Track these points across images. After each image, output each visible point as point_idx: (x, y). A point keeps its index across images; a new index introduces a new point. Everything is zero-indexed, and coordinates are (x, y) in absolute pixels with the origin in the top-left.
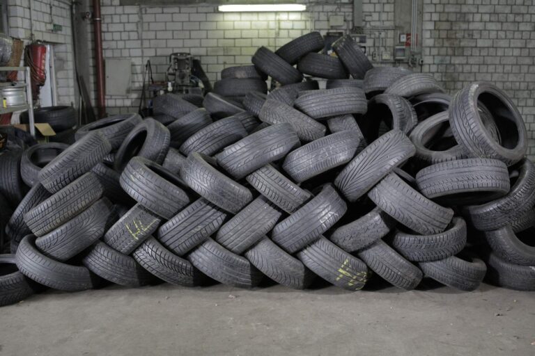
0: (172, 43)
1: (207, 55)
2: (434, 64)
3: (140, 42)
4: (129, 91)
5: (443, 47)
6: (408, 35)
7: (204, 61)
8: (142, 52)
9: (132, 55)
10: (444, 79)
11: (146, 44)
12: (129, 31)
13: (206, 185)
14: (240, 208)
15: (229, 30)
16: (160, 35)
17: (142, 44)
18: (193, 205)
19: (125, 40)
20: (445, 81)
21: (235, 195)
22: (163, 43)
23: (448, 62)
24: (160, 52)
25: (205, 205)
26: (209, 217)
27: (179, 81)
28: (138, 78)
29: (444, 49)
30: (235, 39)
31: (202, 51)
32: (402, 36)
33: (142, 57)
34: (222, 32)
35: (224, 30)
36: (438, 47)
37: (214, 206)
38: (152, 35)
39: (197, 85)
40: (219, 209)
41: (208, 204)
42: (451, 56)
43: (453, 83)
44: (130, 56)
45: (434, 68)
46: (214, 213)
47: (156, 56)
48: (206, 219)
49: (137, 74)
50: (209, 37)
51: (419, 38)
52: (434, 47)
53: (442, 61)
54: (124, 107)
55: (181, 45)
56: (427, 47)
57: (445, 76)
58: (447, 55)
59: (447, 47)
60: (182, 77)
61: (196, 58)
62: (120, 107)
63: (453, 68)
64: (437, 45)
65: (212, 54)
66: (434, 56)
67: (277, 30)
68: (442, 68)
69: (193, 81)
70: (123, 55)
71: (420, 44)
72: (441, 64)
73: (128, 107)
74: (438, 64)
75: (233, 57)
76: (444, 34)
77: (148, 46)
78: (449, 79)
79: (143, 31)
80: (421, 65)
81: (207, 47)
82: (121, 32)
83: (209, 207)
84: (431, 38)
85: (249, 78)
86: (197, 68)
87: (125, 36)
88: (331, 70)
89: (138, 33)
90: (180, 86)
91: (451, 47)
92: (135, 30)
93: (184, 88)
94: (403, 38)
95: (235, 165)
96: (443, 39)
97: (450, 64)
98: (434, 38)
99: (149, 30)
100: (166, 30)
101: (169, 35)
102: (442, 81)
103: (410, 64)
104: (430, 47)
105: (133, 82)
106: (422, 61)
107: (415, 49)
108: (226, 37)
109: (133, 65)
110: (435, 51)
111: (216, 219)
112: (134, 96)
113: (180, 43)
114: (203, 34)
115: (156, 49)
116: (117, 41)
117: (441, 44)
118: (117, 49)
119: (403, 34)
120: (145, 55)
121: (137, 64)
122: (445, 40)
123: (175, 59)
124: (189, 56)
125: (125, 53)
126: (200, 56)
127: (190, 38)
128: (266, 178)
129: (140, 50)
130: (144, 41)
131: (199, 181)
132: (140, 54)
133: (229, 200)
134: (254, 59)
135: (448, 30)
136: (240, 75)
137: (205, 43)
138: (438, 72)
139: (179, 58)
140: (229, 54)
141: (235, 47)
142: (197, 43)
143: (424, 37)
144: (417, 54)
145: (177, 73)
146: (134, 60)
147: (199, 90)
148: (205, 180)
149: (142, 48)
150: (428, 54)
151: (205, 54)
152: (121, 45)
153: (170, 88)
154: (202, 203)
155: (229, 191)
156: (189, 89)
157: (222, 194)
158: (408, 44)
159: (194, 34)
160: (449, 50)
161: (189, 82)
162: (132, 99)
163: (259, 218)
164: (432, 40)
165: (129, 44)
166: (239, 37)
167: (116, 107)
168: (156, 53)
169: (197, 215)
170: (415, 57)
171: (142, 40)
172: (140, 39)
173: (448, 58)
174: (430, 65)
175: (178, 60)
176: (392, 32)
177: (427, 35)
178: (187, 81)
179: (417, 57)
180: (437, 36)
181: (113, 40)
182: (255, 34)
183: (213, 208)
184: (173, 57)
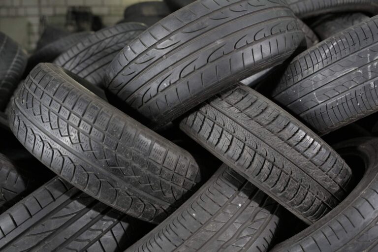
13: (66, 141)
14: (166, 206)
18: (29, 200)
21: (152, 168)
25: (65, 198)
26: (76, 236)
37: (92, 203)
40: (106, 211)
41: (73, 198)
46: (94, 221)
48: (68, 241)
83: (77, 205)
95: (154, 85)
111: (98, 239)
128: (241, 118)
131: (47, 128)
133: (136, 184)
148: (63, 125)
154: (56, 193)
155: (136, 158)
157: (114, 166)
163: (224, 238)
169: (39, 229)
183: (89, 207)
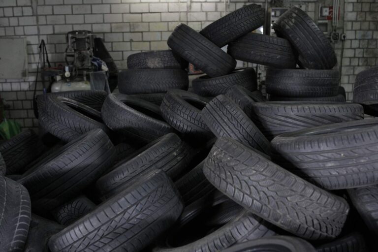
0: (71, 19)
1: (111, 32)
2: (356, 39)
3: (35, 18)
4: (24, 74)
5: (365, 21)
6: (331, 8)
7: (108, 38)
8: (38, 29)
9: (26, 33)
10: (365, 56)
11: (42, 20)
12: (22, 7)
15: (135, 3)
16: (57, 10)
17: (37, 21)
19: (18, 17)
20: (367, 58)
22: (61, 20)
23: (370, 37)
24: (58, 29)
27: (78, 64)
28: (34, 58)
29: (366, 24)
30: (142, 13)
31: (106, 28)
32: (324, 9)
33: (38, 35)
34: (127, 6)
35: (130, 3)
36: (360, 21)
38: (48, 10)
39: (100, 68)
42: (373, 31)
43: (375, 59)
44: (25, 35)
45: (355, 44)
47: (54, 34)
49: (33, 54)
50: (112, 12)
51: (342, 12)
52: (356, 21)
53: (364, 36)
54: (21, 91)
55: (81, 21)
56: (349, 21)
57: (367, 52)
58: (369, 30)
59: (369, 21)
60: (82, 59)
61: (98, 36)
62: (17, 91)
63: (374, 43)
64: (359, 19)
65: (117, 31)
66: (356, 31)
67: (189, 3)
68: (364, 44)
69: (95, 63)
70: (17, 33)
71: (342, 18)
72: (363, 39)
73: (25, 91)
74: (360, 40)
75: (140, 34)
76: (366, 8)
77: (45, 23)
78: (371, 56)
79: (37, 5)
80: (343, 41)
81: (111, 23)
82: (13, 7)
84: (353, 11)
85: (165, 68)
86: (99, 47)
87: (17, 11)
88: (278, 57)
89: (32, 8)
90: (79, 69)
91: (373, 21)
92: (30, 4)
93: (85, 72)
94: (326, 11)
96: (366, 12)
97: (372, 39)
98: (357, 12)
99: (45, 5)
100: (64, 4)
101: (68, 10)
102: (363, 57)
103: (332, 39)
104: (352, 21)
105: (30, 63)
106: (344, 37)
107: (337, 23)
108: (132, 12)
109: (29, 44)
110: (357, 26)
112: (32, 79)
113: (80, 19)
114: (106, 9)
115: (53, 25)
116: (9, 17)
117: (364, 19)
118: (10, 26)
119: (325, 7)
120: (41, 33)
121: (32, 43)
122: (368, 14)
123: (72, 38)
124: (90, 35)
125: (19, 31)
126: (104, 33)
127: (92, 14)
129: (36, 27)
130: (40, 17)
132: (36, 32)
134: (170, 42)
135: (371, 3)
136: (153, 63)
137: (108, 18)
138: (359, 48)
139: (77, 37)
140: (136, 30)
141: (142, 22)
142: (99, 18)
143: (345, 10)
144: (339, 28)
145: (76, 55)
146: (29, 39)
147: (103, 74)
149: (38, 25)
150: (350, 29)
151: (109, 31)
152: (14, 21)
153: (67, 74)
156: (91, 73)
158: (330, 18)
159: (96, 9)
160: (372, 24)
161: (90, 65)
162: (29, 82)
164: (354, 14)
165: (23, 21)
166: (148, 11)
167: (12, 91)
168: (54, 30)
170: (337, 32)
171: (37, 16)
172: (35, 15)
173: (370, 33)
174: (351, 40)
175: (76, 39)
176: (313, 5)
177: (349, 8)
178: (88, 64)
179: (339, 32)
180: (360, 10)
181: (4, 17)
182: (164, 7)
184: (70, 36)
